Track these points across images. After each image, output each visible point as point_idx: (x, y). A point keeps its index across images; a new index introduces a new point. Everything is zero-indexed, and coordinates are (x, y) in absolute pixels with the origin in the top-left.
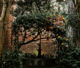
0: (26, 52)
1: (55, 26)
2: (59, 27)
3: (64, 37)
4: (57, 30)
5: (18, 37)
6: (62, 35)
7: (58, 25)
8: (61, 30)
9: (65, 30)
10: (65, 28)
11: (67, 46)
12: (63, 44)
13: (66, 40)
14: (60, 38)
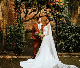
0: (28, 28)
1: (54, 3)
2: (58, 3)
3: (62, 13)
4: (56, 6)
5: (20, 14)
6: (60, 11)
7: (57, 2)
8: (60, 7)
9: (64, 6)
10: (64, 4)
11: (65, 21)
12: (61, 19)
13: (64, 16)
14: (59, 14)
